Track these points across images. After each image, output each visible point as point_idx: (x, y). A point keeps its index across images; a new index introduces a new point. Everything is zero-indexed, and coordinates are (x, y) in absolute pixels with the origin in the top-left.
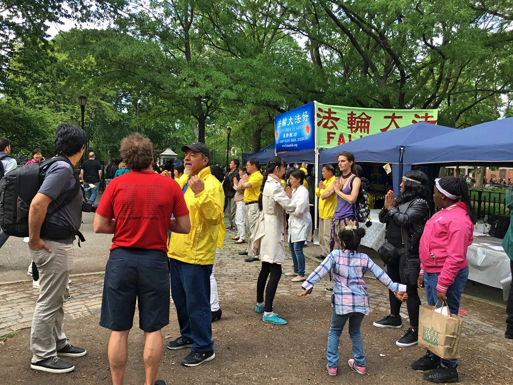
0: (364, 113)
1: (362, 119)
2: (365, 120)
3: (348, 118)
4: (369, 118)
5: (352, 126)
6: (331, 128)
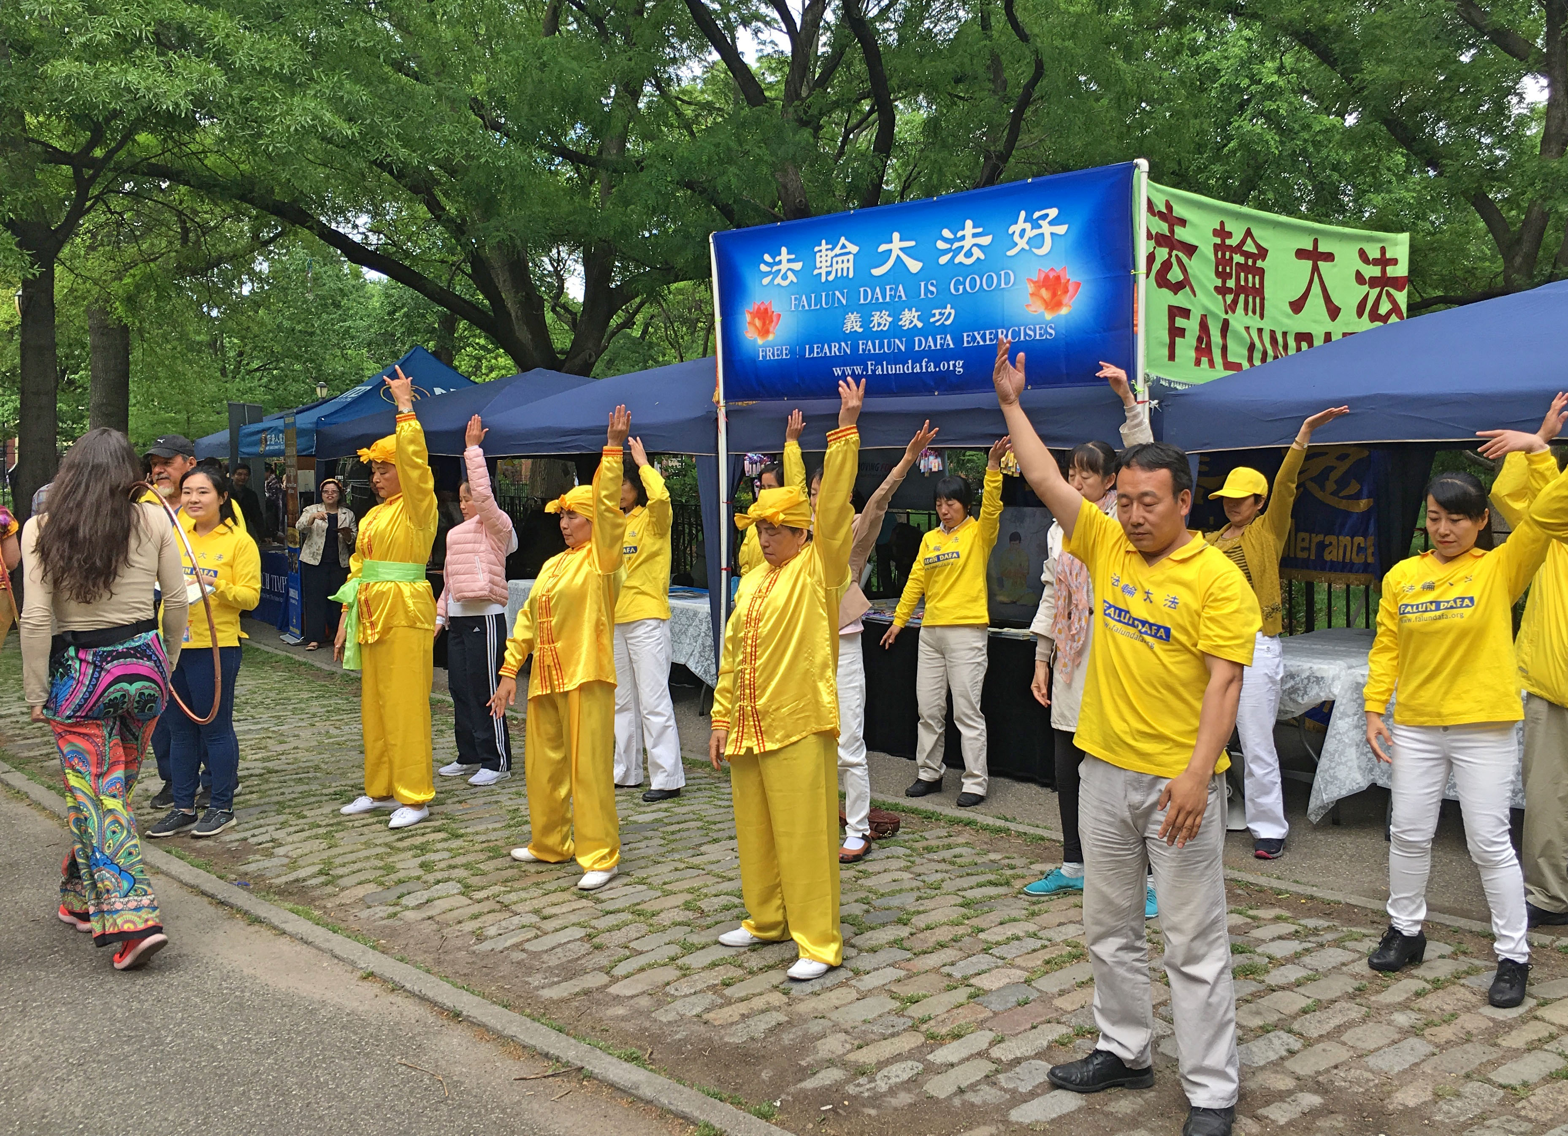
0: (1249, 233)
1: (1247, 255)
2: (1254, 263)
3: (1216, 247)
4: (1263, 253)
5: (1224, 282)
6: (1177, 287)
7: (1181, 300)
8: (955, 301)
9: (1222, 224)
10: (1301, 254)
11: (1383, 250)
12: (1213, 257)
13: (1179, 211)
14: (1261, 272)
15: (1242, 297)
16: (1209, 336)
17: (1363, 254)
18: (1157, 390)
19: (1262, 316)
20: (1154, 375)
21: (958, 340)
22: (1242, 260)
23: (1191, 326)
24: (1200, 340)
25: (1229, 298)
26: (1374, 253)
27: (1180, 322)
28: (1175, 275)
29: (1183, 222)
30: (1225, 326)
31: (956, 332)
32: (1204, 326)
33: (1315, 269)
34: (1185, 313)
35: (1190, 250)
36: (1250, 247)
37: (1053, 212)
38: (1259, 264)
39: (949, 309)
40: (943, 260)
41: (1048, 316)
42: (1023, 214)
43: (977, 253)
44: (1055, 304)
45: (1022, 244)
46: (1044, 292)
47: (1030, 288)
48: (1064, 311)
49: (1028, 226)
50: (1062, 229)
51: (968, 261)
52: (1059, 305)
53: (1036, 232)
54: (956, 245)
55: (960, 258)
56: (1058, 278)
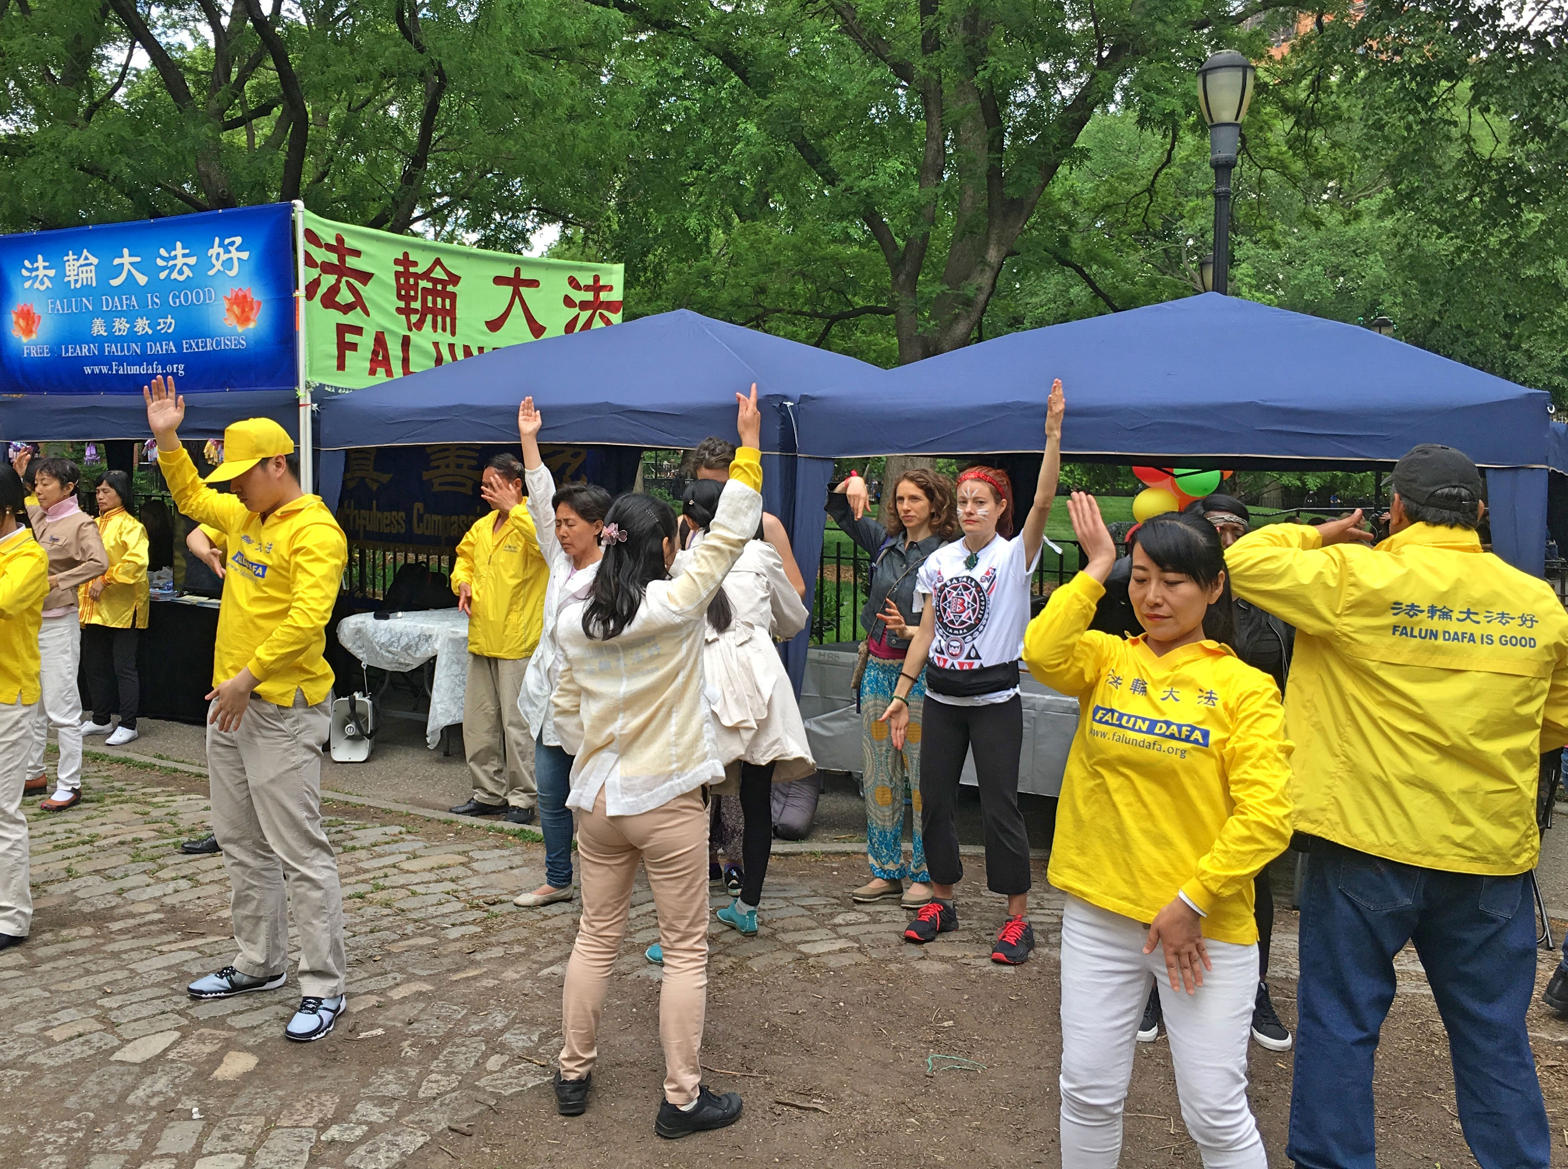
0: (438, 262)
1: (435, 281)
3: (398, 275)
4: (455, 279)
5: (408, 304)
6: (347, 309)
7: (353, 318)
8: (175, 312)
9: (406, 254)
10: (499, 280)
11: (596, 279)
12: (394, 283)
13: (350, 242)
14: (453, 296)
15: (429, 317)
16: (386, 350)
17: (573, 282)
18: (319, 394)
19: (453, 333)
20: (317, 381)
21: (179, 346)
22: (429, 285)
23: (366, 342)
24: (375, 353)
25: (414, 318)
26: (585, 279)
27: (349, 338)
28: (345, 296)
29: (357, 253)
30: (406, 342)
31: (177, 338)
32: (380, 340)
33: (516, 293)
34: (358, 331)
35: (365, 277)
36: (438, 273)
37: (238, 240)
38: (450, 288)
39: (169, 320)
40: (163, 275)
41: (240, 329)
42: (217, 240)
43: (187, 272)
44: (244, 319)
45: (218, 266)
46: (235, 308)
47: (226, 305)
48: (252, 325)
49: (221, 250)
50: (245, 255)
51: (181, 278)
52: (247, 320)
53: (227, 256)
54: (171, 263)
55: (174, 275)
56: (245, 297)
